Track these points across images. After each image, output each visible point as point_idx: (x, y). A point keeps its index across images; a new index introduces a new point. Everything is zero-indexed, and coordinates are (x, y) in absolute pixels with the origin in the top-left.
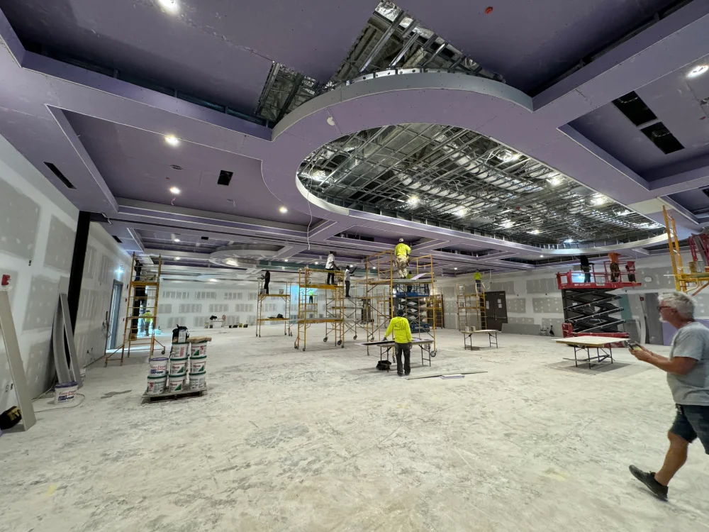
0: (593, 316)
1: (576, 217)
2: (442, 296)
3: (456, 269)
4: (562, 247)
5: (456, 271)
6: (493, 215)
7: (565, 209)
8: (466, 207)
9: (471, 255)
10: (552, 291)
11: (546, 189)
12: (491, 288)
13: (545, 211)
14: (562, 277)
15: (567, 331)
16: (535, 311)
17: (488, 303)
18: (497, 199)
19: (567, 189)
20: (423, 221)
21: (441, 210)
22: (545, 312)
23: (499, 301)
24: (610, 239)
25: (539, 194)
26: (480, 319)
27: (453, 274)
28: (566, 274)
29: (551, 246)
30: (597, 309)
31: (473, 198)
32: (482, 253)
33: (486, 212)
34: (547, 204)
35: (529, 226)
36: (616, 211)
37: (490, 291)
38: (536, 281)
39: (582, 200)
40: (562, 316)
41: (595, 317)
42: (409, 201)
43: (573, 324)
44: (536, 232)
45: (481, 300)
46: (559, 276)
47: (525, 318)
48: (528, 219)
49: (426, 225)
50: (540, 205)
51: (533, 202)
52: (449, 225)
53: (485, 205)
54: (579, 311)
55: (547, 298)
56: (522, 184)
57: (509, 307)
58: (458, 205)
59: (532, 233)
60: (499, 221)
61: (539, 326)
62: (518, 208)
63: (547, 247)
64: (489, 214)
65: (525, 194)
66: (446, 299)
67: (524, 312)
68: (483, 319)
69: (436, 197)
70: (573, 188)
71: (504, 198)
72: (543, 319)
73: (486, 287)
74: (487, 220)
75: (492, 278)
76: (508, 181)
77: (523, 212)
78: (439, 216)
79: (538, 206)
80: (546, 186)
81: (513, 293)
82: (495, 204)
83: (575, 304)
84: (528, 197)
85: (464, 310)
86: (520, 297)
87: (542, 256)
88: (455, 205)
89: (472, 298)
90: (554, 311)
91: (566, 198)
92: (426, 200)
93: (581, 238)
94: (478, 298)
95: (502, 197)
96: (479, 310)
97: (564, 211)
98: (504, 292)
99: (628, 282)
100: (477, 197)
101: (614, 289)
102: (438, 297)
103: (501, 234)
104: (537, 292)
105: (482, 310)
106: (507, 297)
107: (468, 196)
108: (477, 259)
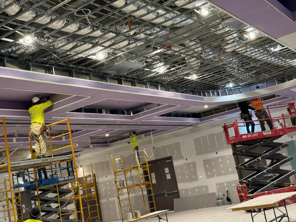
0: (265, 171)
1: (233, 56)
2: (94, 175)
3: (107, 135)
4: (224, 94)
5: (109, 137)
6: (142, 58)
7: (220, 46)
8: (106, 48)
9: (123, 113)
10: (221, 148)
11: (195, 21)
12: (155, 155)
13: (200, 49)
14: (229, 130)
15: (243, 194)
16: (208, 177)
17: (153, 175)
18: (142, 36)
19: (218, 21)
20: (48, 70)
21: (72, 53)
22: (217, 176)
23: (167, 170)
24: (269, 79)
25: (189, 28)
26: (146, 199)
27: (105, 143)
28: (232, 126)
29: (213, 93)
30: (268, 162)
31: (112, 35)
32: (136, 109)
33: (132, 54)
34: (200, 40)
35: (186, 70)
36: (269, 47)
37: (154, 159)
38: (204, 138)
39: (235, 35)
40: (235, 177)
41: (268, 172)
42: (21, 41)
43: (248, 185)
44: (194, 77)
45: (145, 173)
46: (226, 128)
47: (198, 187)
48: (183, 62)
49: (54, 75)
50: (194, 43)
51: (185, 38)
52: (87, 74)
53: (129, 44)
54: (251, 168)
55: (218, 158)
56: (168, 15)
57: (179, 177)
58: (95, 45)
59: (190, 78)
60: (150, 65)
61: (214, 194)
62: (169, 47)
63: (209, 95)
64: (137, 56)
65: (173, 28)
66: (100, 180)
67: (196, 179)
68: (150, 198)
69: (61, 33)
70: (223, 20)
71: (150, 35)
72: (217, 184)
73: (149, 155)
74: (135, 64)
75: (155, 141)
76: (152, 11)
77: (175, 52)
78: (70, 62)
79: (191, 44)
80: (195, 18)
81: (181, 157)
82: (142, 43)
83: (246, 160)
84: (178, 32)
85: (125, 191)
86: (189, 161)
87: (206, 107)
88: (91, 46)
89: (134, 173)
90: (227, 173)
91: (219, 32)
92: (48, 38)
93: (242, 81)
94: (141, 171)
95: (148, 32)
96: (144, 187)
97: (219, 49)
98: (170, 158)
99: (292, 126)
100: (118, 34)
101: (280, 136)
102: (89, 179)
103: (155, 82)
104: (207, 152)
105: (148, 186)
106: (176, 163)
107: (105, 31)
108: (132, 118)
